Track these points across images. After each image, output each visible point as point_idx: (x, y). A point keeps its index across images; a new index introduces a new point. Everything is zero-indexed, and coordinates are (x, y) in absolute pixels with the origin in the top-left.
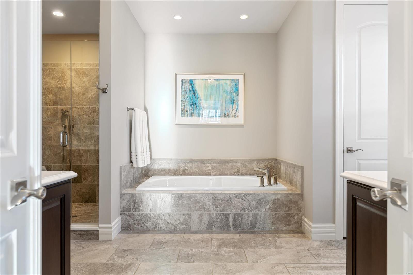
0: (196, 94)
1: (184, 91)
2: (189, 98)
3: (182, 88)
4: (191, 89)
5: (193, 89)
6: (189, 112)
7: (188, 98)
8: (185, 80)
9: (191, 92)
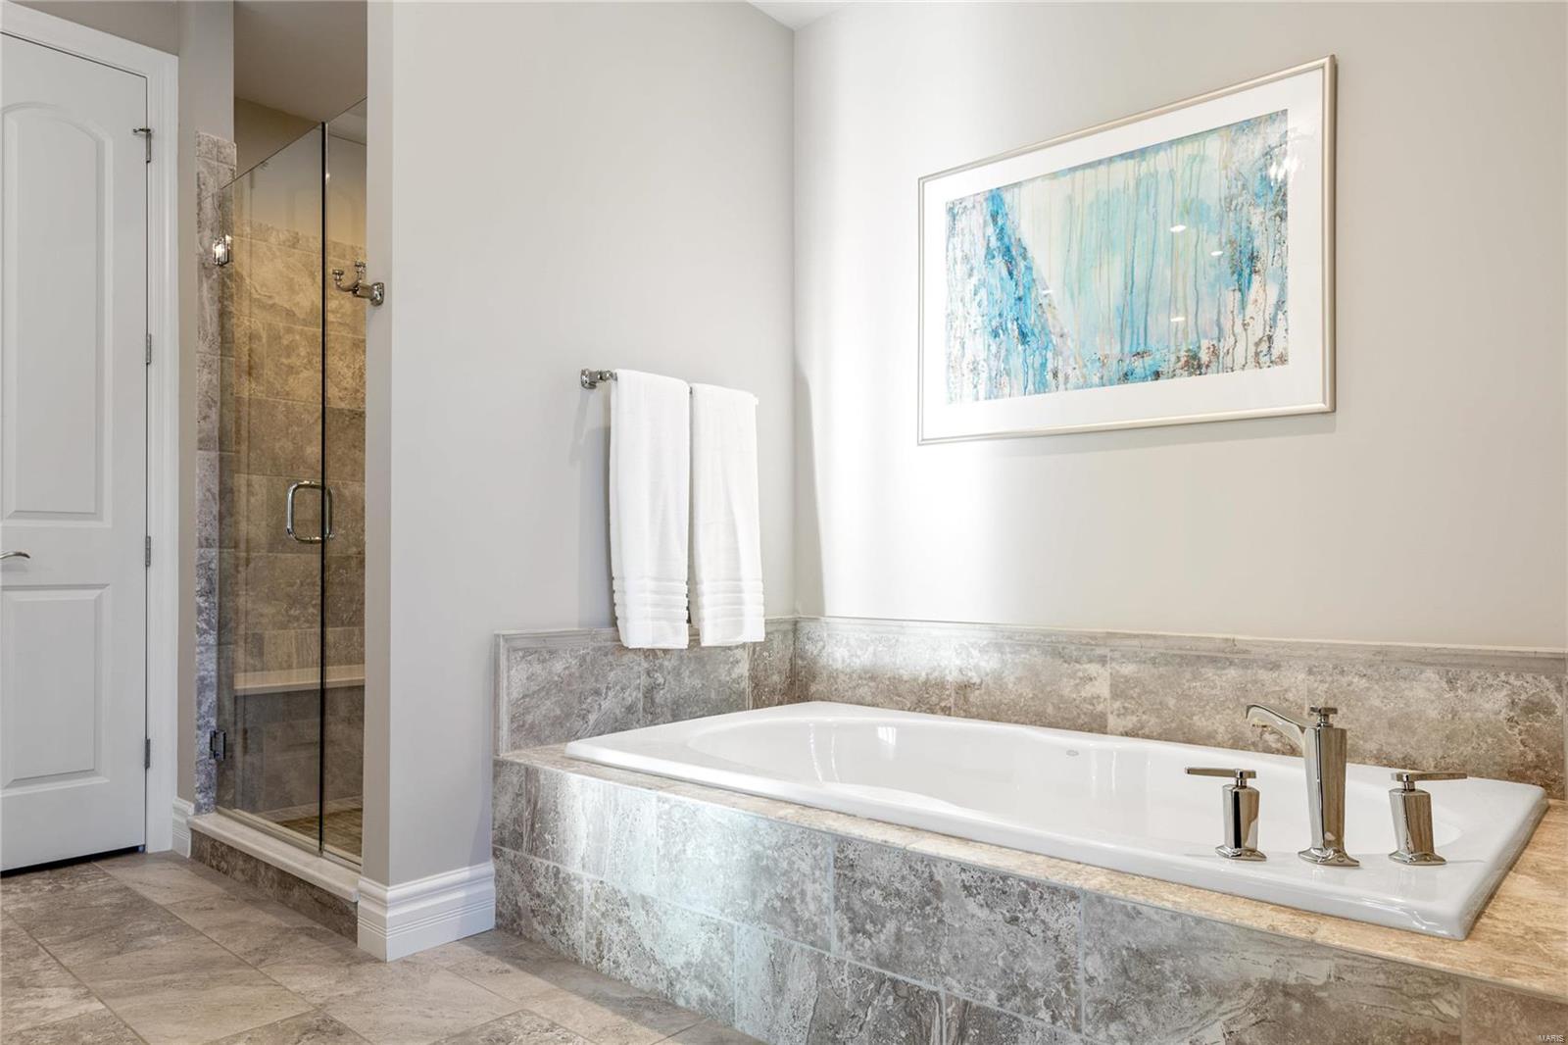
0: (1022, 264)
1: (959, 260)
2: (983, 293)
3: (951, 246)
4: (994, 243)
5: (1006, 239)
6: (986, 369)
7: (978, 298)
8: (964, 204)
9: (994, 257)
